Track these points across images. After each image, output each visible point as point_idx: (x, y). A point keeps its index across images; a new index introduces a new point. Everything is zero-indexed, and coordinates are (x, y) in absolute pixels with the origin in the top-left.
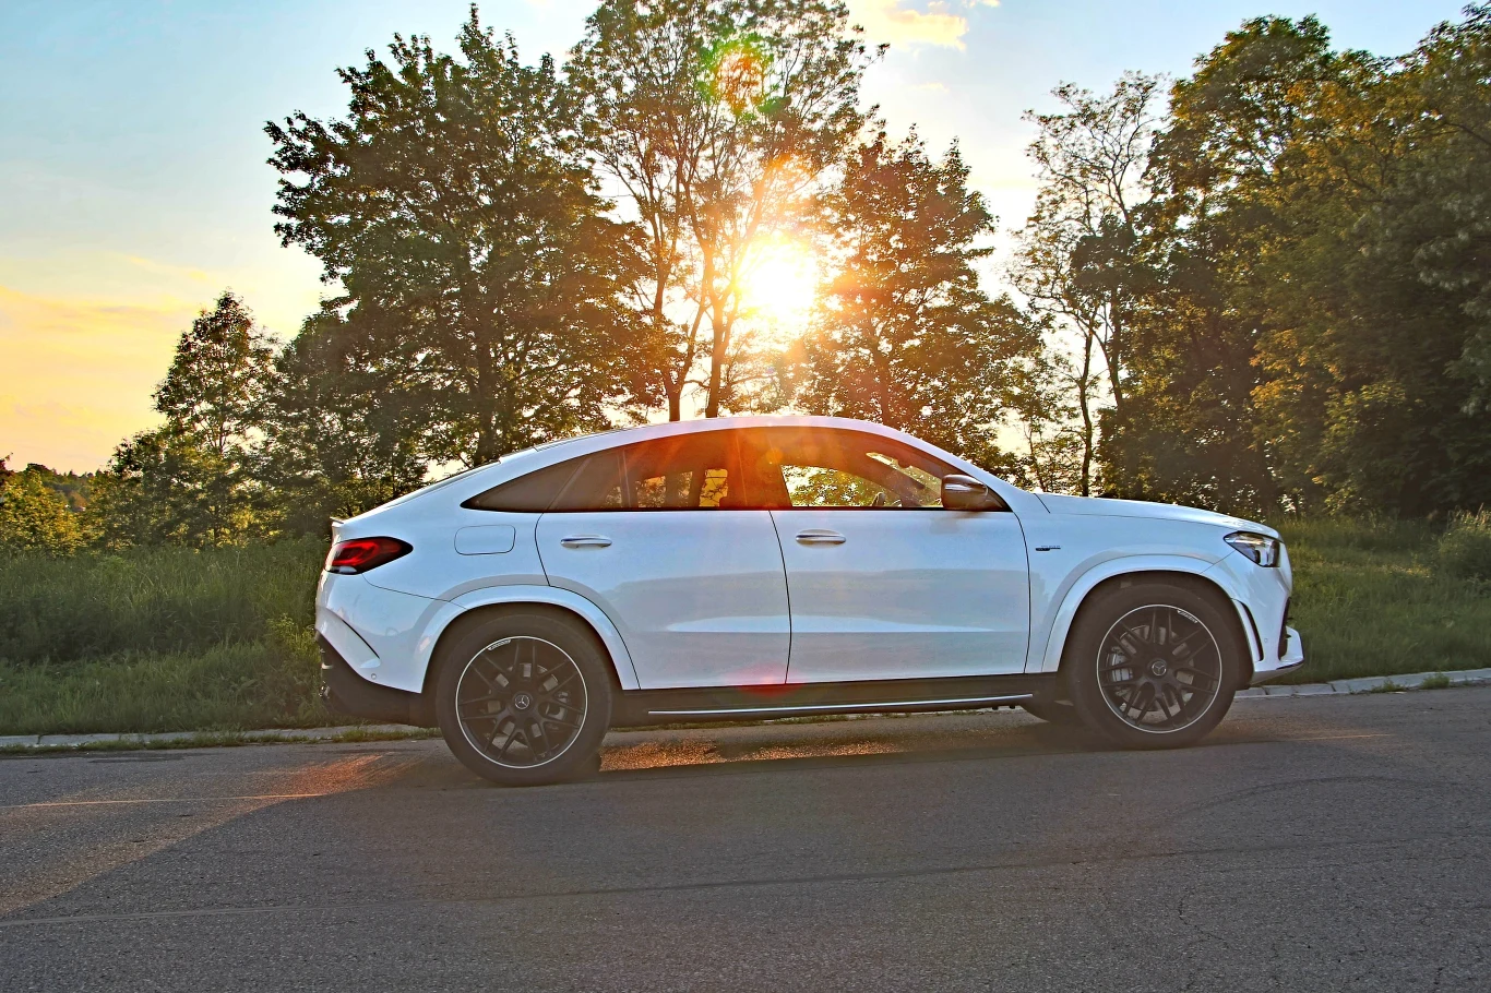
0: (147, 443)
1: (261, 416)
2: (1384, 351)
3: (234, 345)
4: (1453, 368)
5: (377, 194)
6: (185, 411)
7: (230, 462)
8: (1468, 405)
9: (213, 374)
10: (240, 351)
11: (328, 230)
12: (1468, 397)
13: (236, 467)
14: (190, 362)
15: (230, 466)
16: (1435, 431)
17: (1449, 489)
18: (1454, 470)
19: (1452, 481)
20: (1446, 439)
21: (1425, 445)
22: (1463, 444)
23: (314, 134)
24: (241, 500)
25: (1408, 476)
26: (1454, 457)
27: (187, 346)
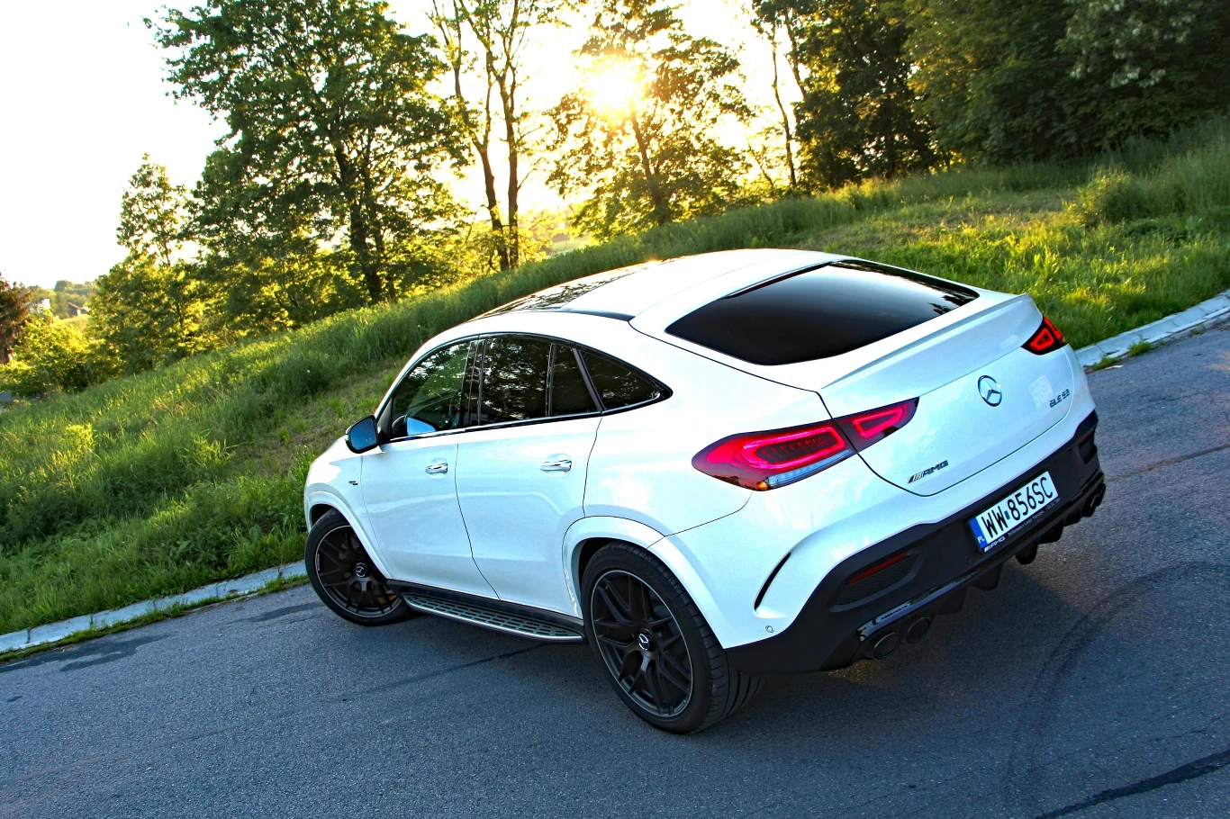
0: (118, 273)
1: (192, 233)
2: (1004, 38)
3: (159, 186)
4: (1062, 45)
5: (235, 53)
6: (137, 242)
7: (177, 271)
8: (1075, 70)
9: (150, 210)
10: (165, 190)
11: (205, 87)
12: (1073, 64)
13: (182, 274)
14: (131, 205)
15: (178, 274)
16: (1052, 93)
17: (1066, 134)
18: (1069, 121)
19: (1069, 129)
20: (1060, 98)
21: (1045, 105)
22: (1074, 100)
23: (175, 17)
24: (192, 296)
25: (1035, 129)
26: (1069, 110)
27: (127, 194)
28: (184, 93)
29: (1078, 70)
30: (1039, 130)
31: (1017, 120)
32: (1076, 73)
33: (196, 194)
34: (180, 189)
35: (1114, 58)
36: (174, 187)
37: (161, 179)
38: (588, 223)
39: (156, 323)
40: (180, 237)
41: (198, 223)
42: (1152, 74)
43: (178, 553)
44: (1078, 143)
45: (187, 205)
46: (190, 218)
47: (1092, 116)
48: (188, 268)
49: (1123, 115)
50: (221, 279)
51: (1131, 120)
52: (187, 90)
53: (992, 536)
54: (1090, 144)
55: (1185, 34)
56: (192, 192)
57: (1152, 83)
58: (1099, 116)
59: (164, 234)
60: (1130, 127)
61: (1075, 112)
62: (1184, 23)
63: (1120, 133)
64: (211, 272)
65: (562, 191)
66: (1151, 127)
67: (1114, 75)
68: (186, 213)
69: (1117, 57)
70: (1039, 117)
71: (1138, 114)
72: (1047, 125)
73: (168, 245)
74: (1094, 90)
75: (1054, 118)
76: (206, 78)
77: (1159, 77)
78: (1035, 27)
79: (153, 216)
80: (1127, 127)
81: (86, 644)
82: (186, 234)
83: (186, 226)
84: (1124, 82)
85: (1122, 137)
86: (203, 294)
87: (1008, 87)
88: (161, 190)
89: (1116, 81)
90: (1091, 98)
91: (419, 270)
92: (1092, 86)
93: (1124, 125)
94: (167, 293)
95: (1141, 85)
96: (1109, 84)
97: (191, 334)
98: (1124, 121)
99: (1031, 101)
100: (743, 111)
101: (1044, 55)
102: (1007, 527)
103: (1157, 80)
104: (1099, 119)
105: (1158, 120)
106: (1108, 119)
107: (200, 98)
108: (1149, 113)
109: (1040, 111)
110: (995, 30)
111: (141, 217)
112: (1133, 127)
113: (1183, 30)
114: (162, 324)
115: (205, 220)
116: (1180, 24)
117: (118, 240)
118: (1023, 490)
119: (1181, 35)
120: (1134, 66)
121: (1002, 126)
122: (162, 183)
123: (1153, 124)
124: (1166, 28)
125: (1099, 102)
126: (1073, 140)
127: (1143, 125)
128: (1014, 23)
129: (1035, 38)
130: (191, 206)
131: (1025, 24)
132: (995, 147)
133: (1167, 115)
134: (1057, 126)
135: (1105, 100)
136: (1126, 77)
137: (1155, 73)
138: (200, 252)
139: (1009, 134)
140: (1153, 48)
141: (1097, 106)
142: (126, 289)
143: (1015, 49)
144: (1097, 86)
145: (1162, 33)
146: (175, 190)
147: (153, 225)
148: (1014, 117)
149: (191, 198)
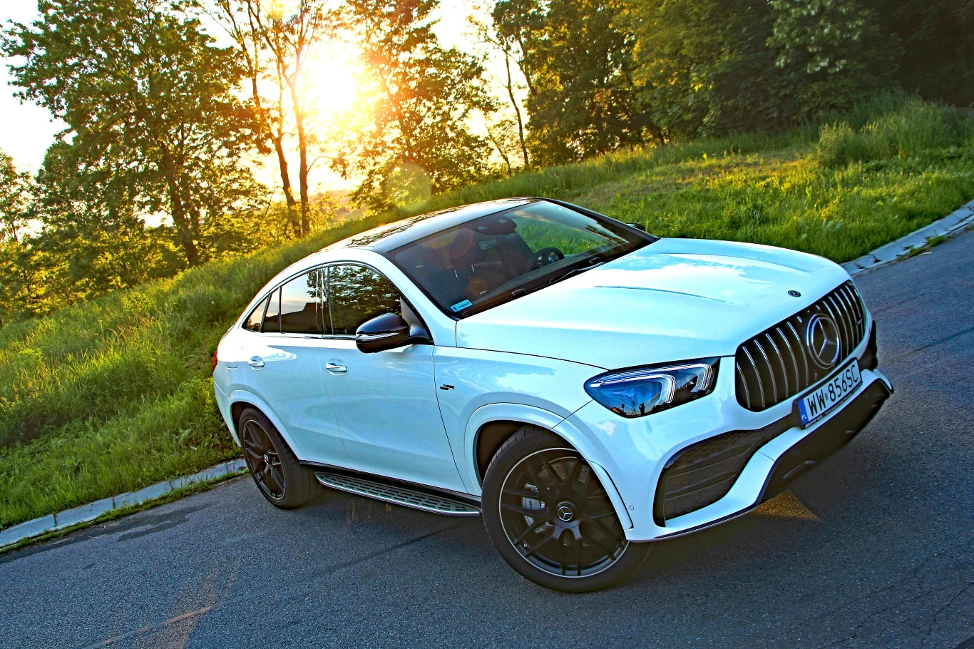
1: (36, 213)
2: (720, 38)
3: (6, 173)
4: (769, 43)
7: (25, 244)
8: (780, 60)
10: (11, 176)
11: (46, 90)
12: (777, 56)
13: (29, 247)
15: (25, 247)
16: (759, 79)
17: (771, 110)
18: (772, 100)
19: (773, 106)
20: (766, 83)
21: (754, 89)
22: (777, 84)
23: (20, 30)
25: (746, 108)
26: (773, 92)
28: (28, 94)
29: (782, 61)
30: (748, 108)
31: (732, 101)
32: (780, 63)
33: (38, 180)
34: (25, 176)
35: (808, 51)
36: (19, 174)
37: (8, 168)
38: (364, 198)
39: (7, 288)
40: (26, 216)
41: (42, 204)
42: (837, 63)
43: (181, 440)
44: (779, 117)
45: (31, 190)
46: (34, 200)
47: (790, 96)
48: (33, 242)
49: (814, 94)
50: (63, 250)
51: (820, 99)
52: (32, 92)
54: (788, 118)
55: (858, 33)
56: (35, 178)
57: (838, 70)
58: (795, 96)
59: (10, 213)
60: (819, 105)
61: (777, 94)
62: (857, 26)
63: (812, 108)
64: (54, 244)
65: (344, 174)
66: (835, 103)
67: (808, 65)
68: (30, 196)
69: (810, 50)
70: (748, 98)
71: (824, 94)
72: (754, 104)
73: (15, 223)
74: (792, 77)
75: (761, 98)
76: (48, 82)
77: (842, 65)
78: (744, 30)
79: (1, 199)
80: (817, 104)
81: (124, 520)
82: (31, 214)
83: (31, 207)
84: (817, 69)
85: (814, 111)
86: (49, 264)
87: (725, 75)
88: (7, 177)
89: (811, 69)
90: (790, 82)
91: (229, 240)
92: (789, 73)
93: (814, 102)
94: (16, 262)
95: (829, 71)
96: (806, 71)
97: (38, 297)
98: (814, 100)
99: (743, 86)
100: (488, 107)
101: (751, 50)
103: (841, 67)
104: (796, 98)
105: (840, 98)
106: (803, 98)
107: (42, 99)
108: (833, 93)
109: (749, 94)
110: (714, 32)
112: (822, 104)
113: (857, 31)
114: (12, 289)
115: (48, 202)
116: (854, 26)
119: (855, 35)
120: (823, 58)
121: (719, 106)
122: (8, 171)
123: (836, 101)
124: (844, 29)
125: (796, 85)
126: (775, 115)
127: (829, 102)
128: (728, 27)
129: (745, 38)
130: (34, 190)
131: (737, 28)
132: (713, 122)
133: (846, 93)
134: (763, 105)
135: (800, 84)
136: (819, 66)
137: (839, 62)
138: (44, 228)
139: (725, 112)
140: (836, 44)
141: (794, 89)
143: (729, 47)
144: (793, 74)
145: (842, 33)
146: (20, 177)
148: (728, 99)
149: (34, 183)
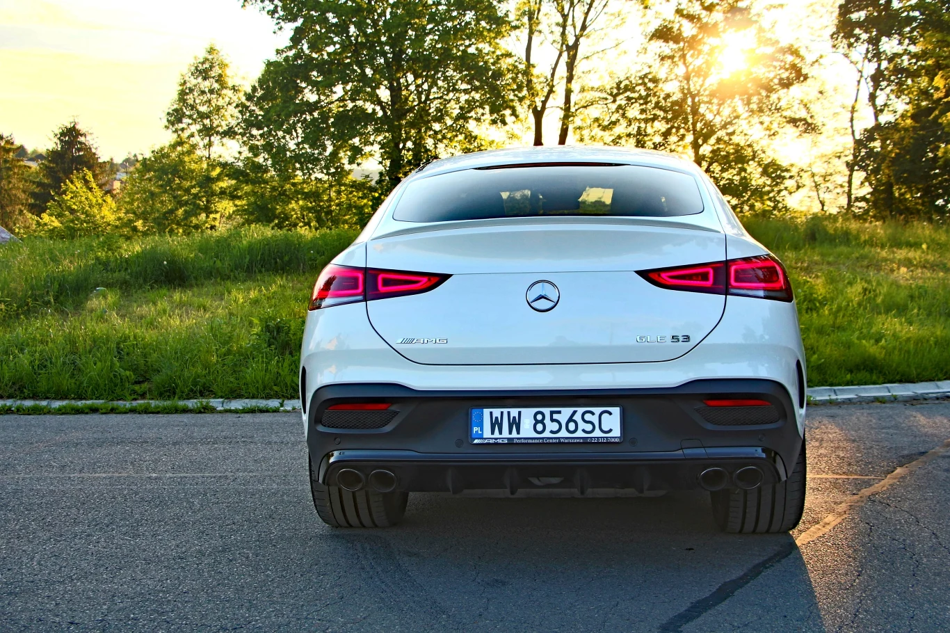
0: (161, 155)
1: (236, 134)
6: (183, 130)
9: (203, 103)
13: (218, 170)
14: (186, 94)
24: (223, 193)
27: (185, 83)
33: (249, 98)
34: (234, 89)
36: (230, 84)
37: (220, 76)
39: (181, 210)
40: (224, 134)
41: (244, 125)
45: (237, 106)
46: (238, 118)
48: (224, 165)
53: (493, 433)
56: (245, 94)
59: (210, 128)
64: (245, 174)
68: (236, 112)
73: (212, 139)
79: (204, 109)
82: (230, 133)
86: (233, 194)
88: (216, 86)
94: (199, 184)
102: (518, 433)
111: (193, 107)
114: (187, 212)
117: (167, 124)
118: (566, 412)
122: (220, 79)
130: (242, 108)
138: (240, 153)
142: (163, 171)
146: (230, 89)
147: (202, 116)
149: (243, 99)
